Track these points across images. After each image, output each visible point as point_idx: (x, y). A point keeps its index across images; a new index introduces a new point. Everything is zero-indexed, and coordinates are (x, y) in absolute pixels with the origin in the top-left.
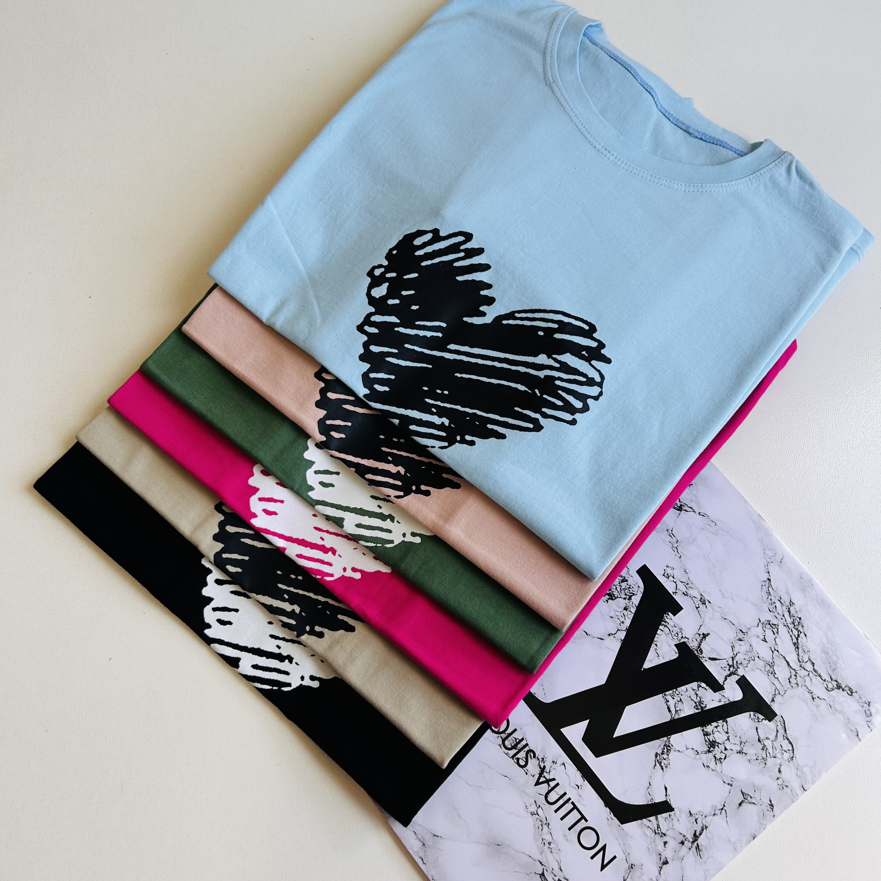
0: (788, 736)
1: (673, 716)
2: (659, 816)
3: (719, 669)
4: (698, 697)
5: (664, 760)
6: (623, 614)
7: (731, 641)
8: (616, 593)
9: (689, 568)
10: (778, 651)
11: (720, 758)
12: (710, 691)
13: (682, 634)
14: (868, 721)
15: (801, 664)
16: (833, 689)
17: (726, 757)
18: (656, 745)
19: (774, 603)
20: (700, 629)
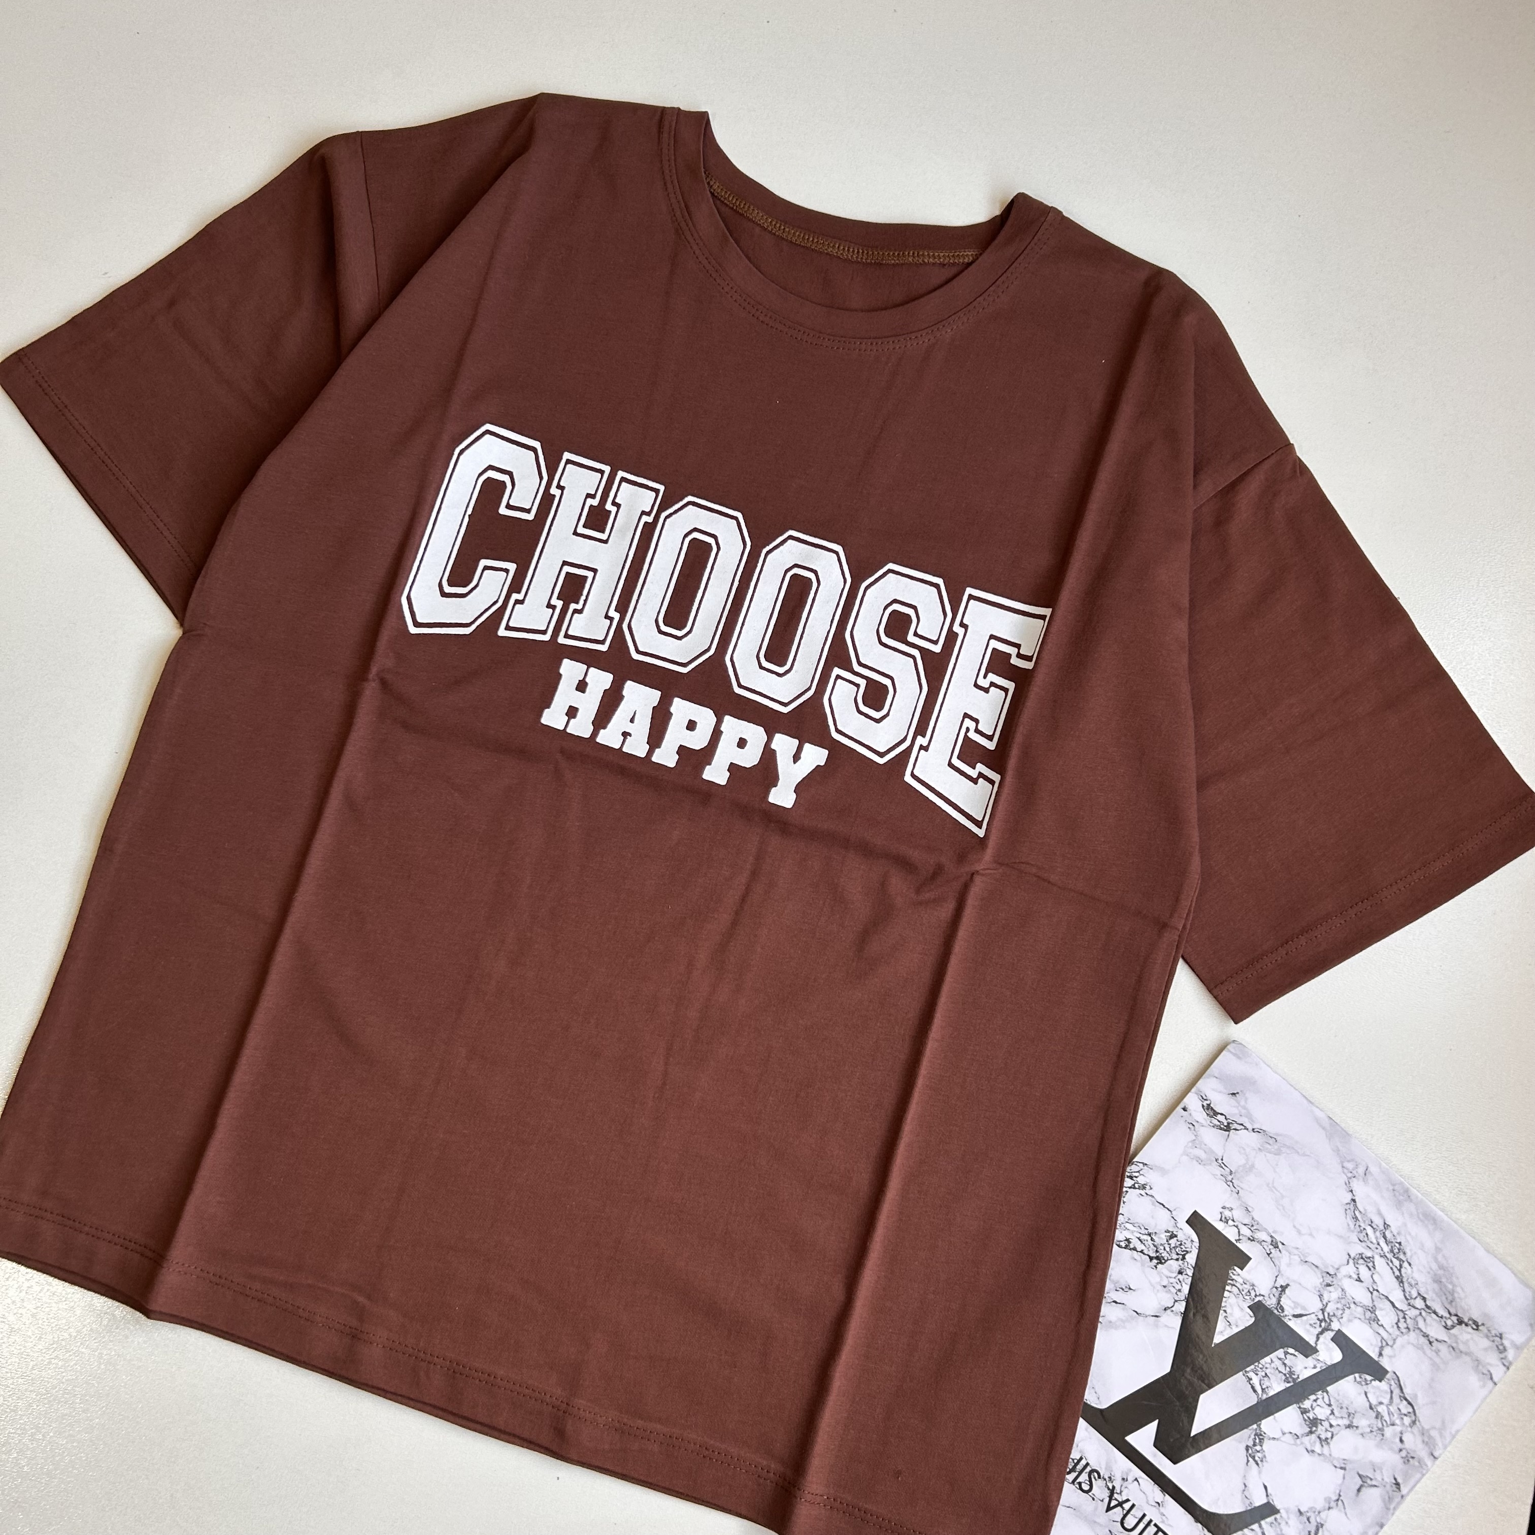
0: (1406, 1396)
1: (1260, 1396)
2: (1263, 1522)
3: (1308, 1327)
4: (1288, 1369)
5: (1259, 1455)
6: (1179, 1279)
7: (1317, 1289)
8: (1165, 1255)
9: (1251, 1203)
10: (1377, 1291)
11: (1327, 1439)
12: (1300, 1356)
13: (1255, 1291)
14: (1502, 1358)
15: (1409, 1301)
16: (1453, 1327)
17: (1332, 1435)
18: (1245, 1436)
19: (1364, 1229)
20: (1276, 1280)
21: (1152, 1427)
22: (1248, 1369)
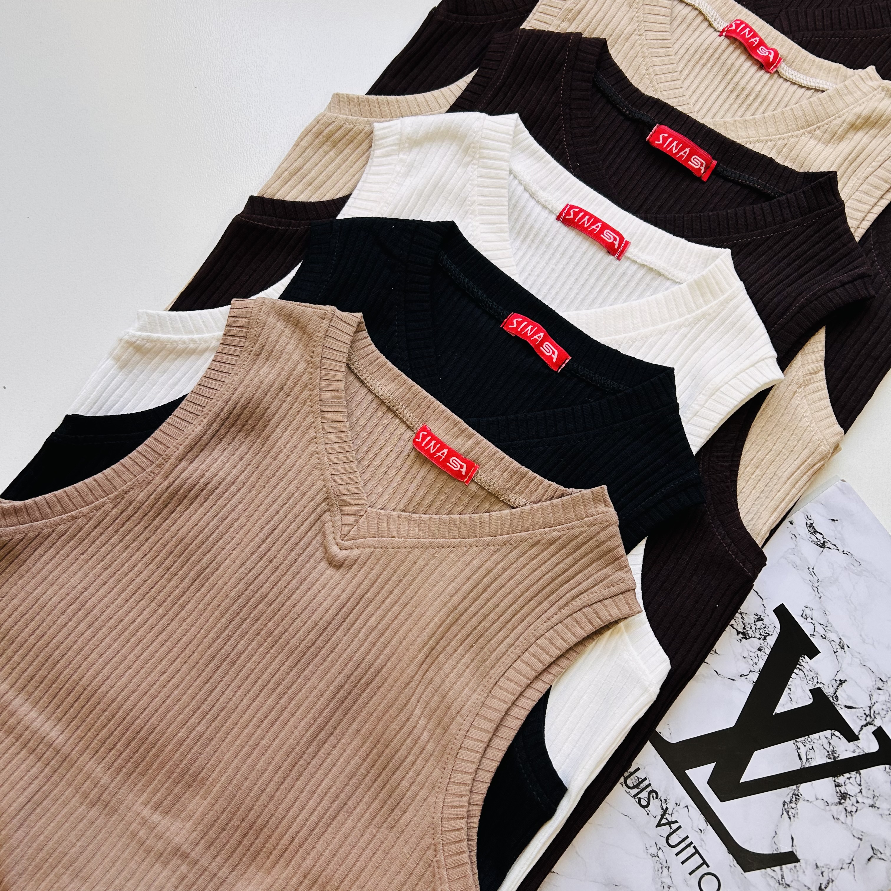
1: (804, 764)
2: (784, 866)
3: (855, 718)
4: (831, 747)
5: (792, 810)
6: (757, 655)
7: (869, 689)
8: (750, 633)
9: (829, 609)
11: (851, 811)
12: (844, 740)
13: (818, 679)
17: (857, 810)
18: (785, 793)
20: (837, 674)
21: (709, 768)
22: (798, 740)
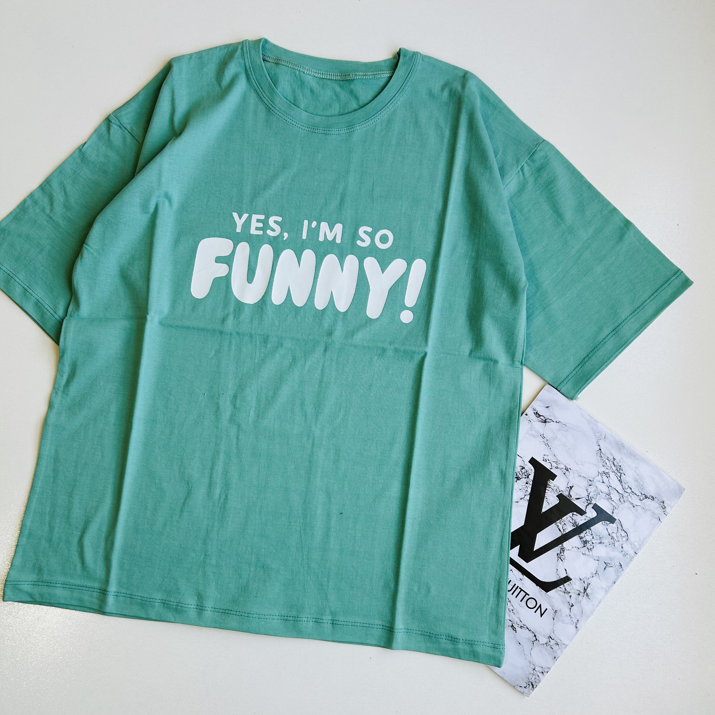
0: (624, 529)
1: (562, 533)
2: (565, 584)
3: (582, 503)
4: (574, 520)
5: (562, 556)
6: (526, 486)
7: (585, 487)
8: (520, 476)
9: (556, 453)
10: (611, 486)
11: (591, 548)
13: (559, 489)
14: (664, 511)
15: (624, 490)
16: (643, 499)
17: (593, 547)
18: (557, 549)
19: (605, 461)
20: (568, 484)
21: (517, 548)
22: (557, 522)
